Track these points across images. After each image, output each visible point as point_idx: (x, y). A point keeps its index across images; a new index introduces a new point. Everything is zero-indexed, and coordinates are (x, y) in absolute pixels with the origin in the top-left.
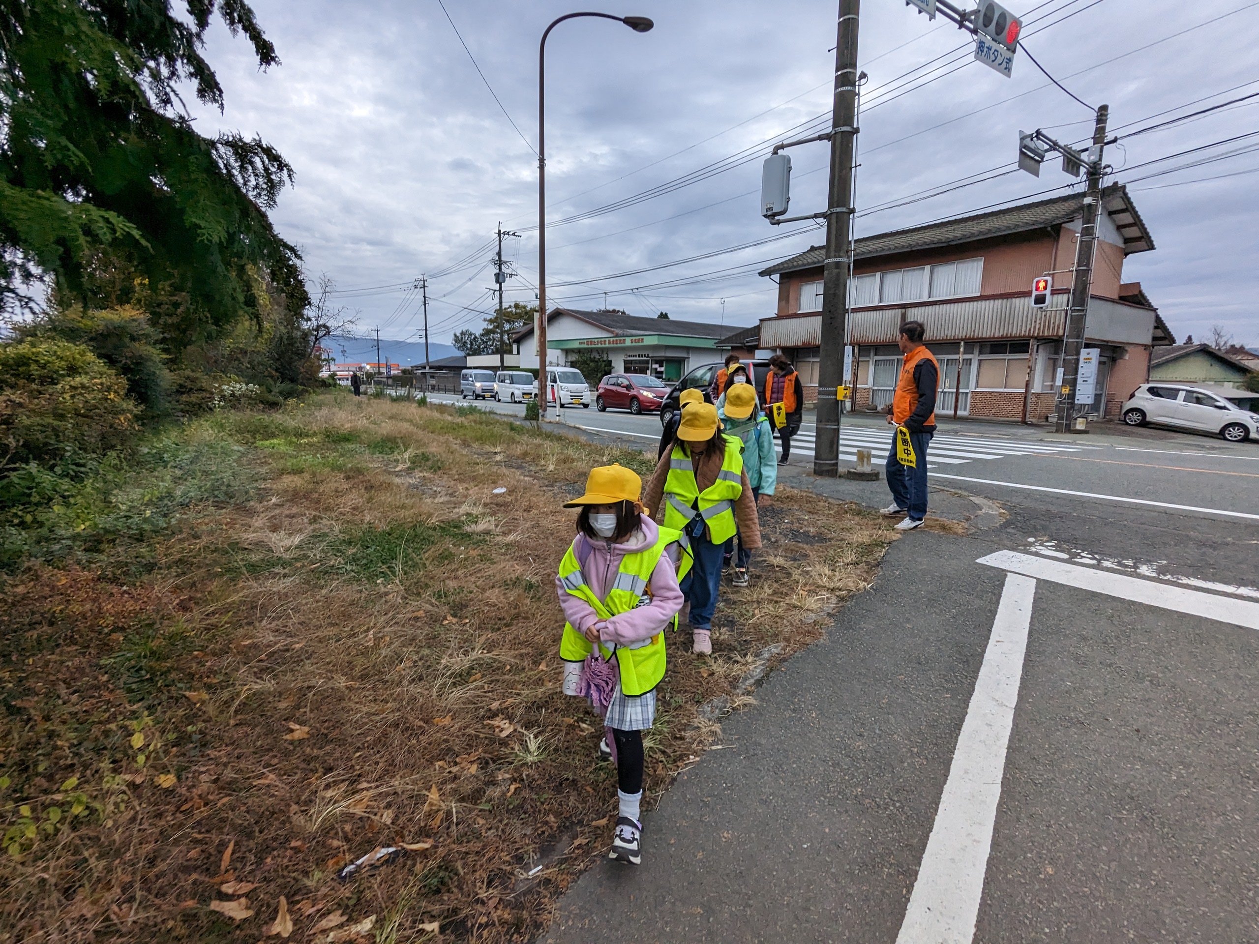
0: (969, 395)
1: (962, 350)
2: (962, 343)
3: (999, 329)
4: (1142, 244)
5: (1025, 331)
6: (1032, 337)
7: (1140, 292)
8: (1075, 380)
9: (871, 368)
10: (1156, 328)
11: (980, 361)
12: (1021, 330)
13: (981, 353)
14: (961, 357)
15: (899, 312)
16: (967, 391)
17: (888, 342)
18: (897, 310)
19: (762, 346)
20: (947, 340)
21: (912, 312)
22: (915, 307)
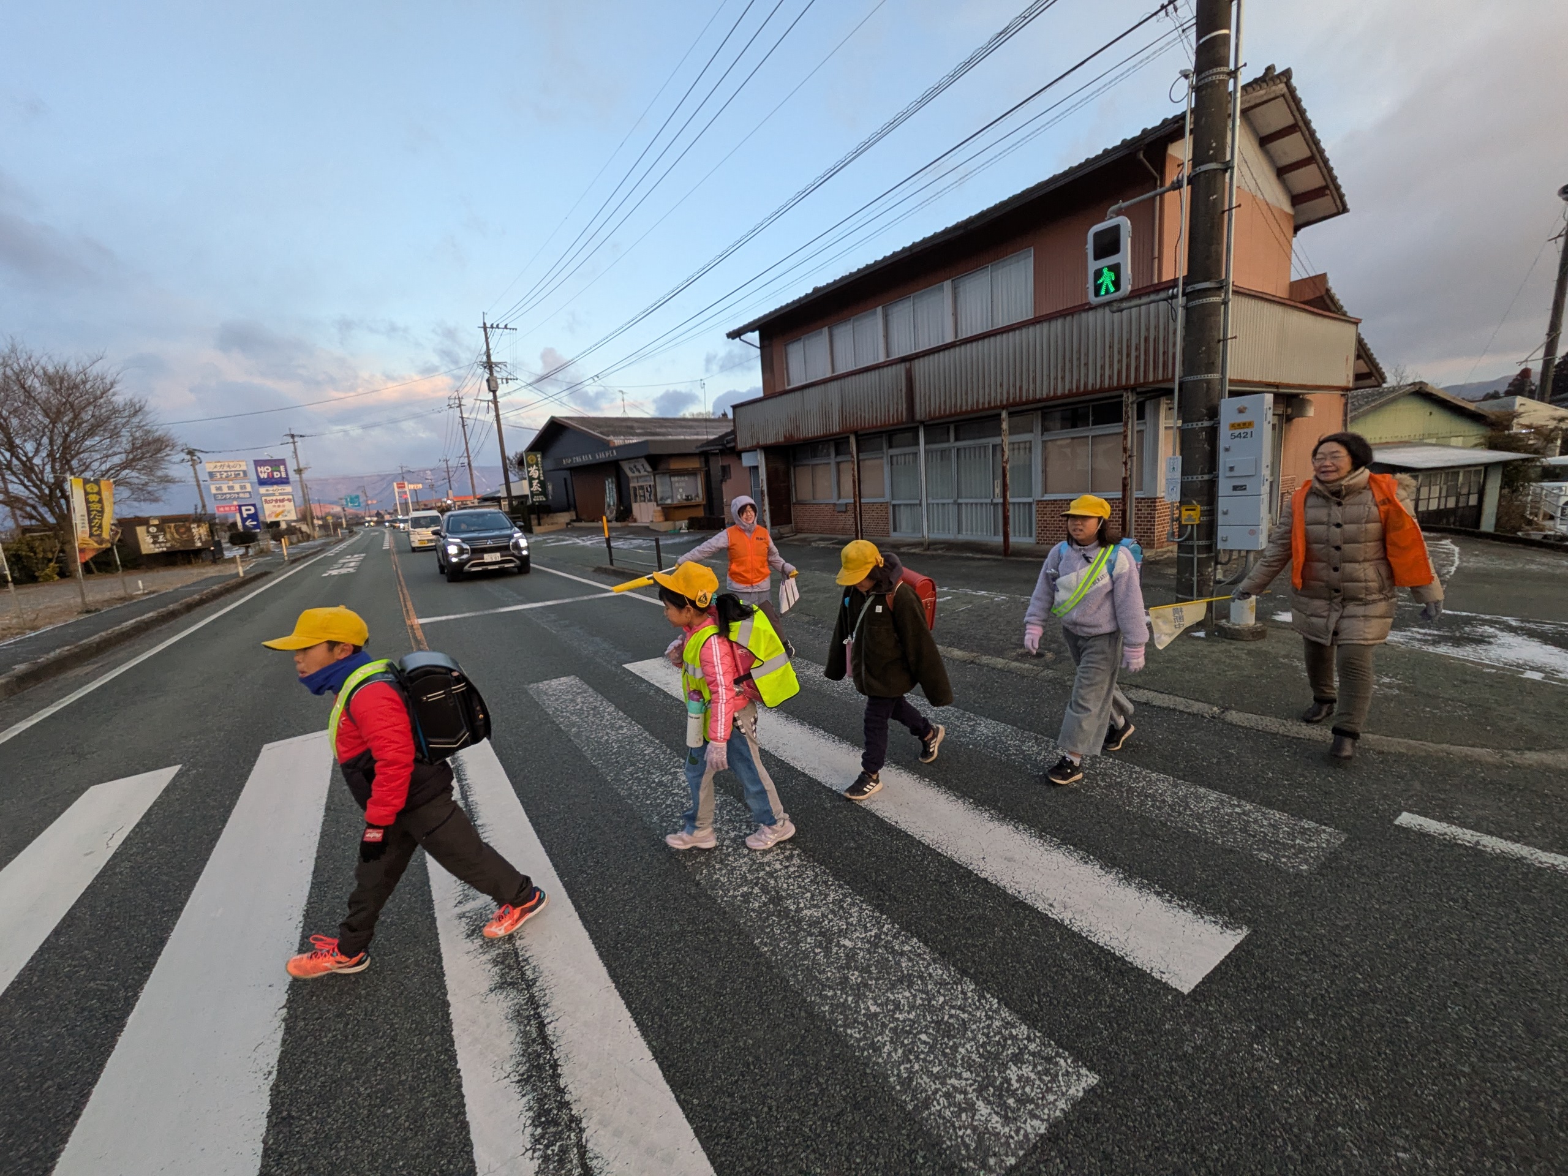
0: (1034, 506)
2: (1004, 414)
3: (1063, 378)
4: (1325, 203)
5: (1111, 377)
6: (1126, 389)
7: (1328, 291)
8: (1213, 484)
9: (887, 469)
10: (1358, 357)
11: (1044, 442)
12: (1102, 376)
13: (1045, 430)
14: (1006, 440)
15: (902, 368)
16: (1030, 500)
17: (893, 425)
18: (899, 366)
19: (740, 447)
20: (978, 410)
21: (919, 366)
22: (923, 356)
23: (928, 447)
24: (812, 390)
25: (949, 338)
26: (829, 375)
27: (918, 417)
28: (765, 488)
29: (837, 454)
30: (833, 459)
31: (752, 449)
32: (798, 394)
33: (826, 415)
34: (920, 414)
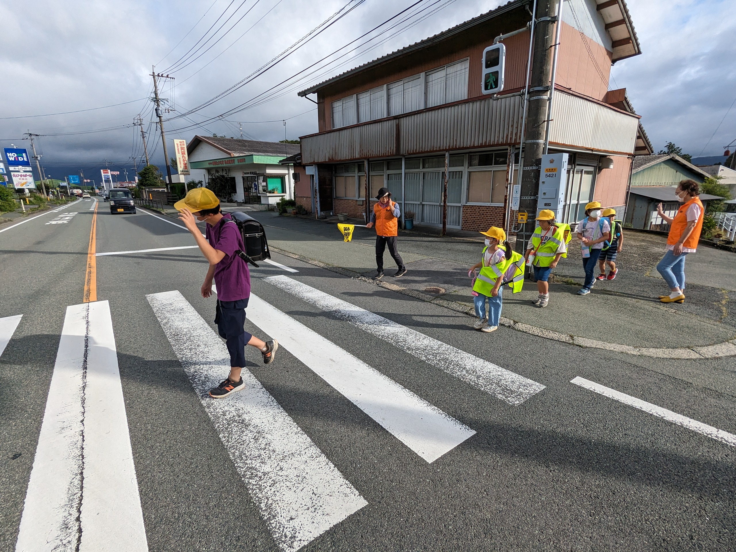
0: (461, 208)
1: (447, 161)
2: (447, 155)
4: (630, 48)
5: (503, 138)
6: (510, 145)
7: (626, 99)
9: (385, 182)
10: (638, 137)
11: (470, 173)
12: (499, 137)
13: (470, 165)
14: (447, 169)
15: (394, 122)
16: (459, 205)
17: (388, 156)
18: (392, 121)
19: (304, 162)
20: (433, 151)
21: (404, 122)
22: (406, 116)
23: (407, 171)
24: (345, 132)
25: (422, 107)
26: (355, 123)
27: (401, 153)
28: (317, 188)
29: (360, 171)
30: (356, 174)
31: (311, 164)
32: (337, 133)
33: (352, 147)
34: (403, 151)
